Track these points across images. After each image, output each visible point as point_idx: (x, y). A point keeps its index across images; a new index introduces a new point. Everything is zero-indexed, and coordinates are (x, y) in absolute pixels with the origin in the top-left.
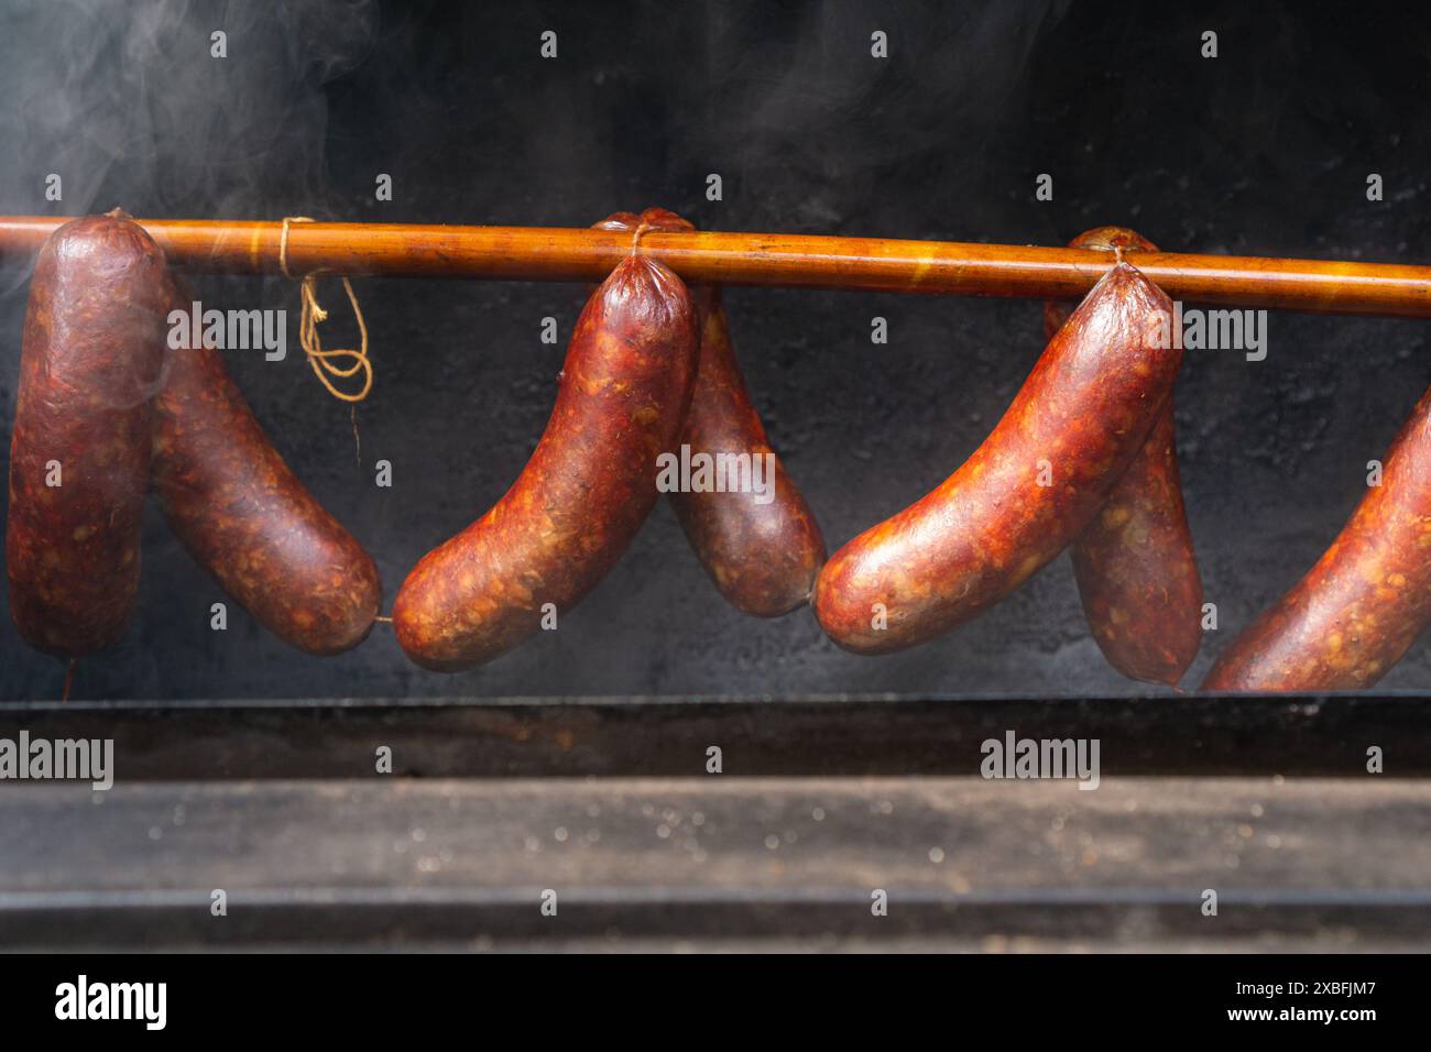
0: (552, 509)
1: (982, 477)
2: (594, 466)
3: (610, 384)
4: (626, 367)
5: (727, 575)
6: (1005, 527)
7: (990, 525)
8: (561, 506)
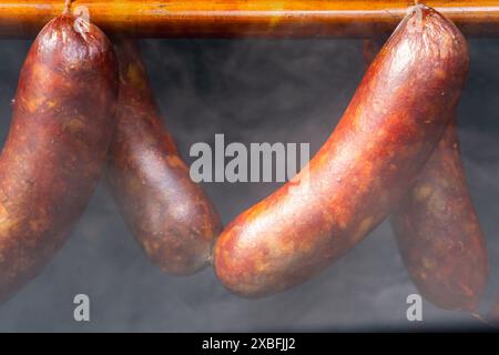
0: (6, 201)
1: (326, 162)
2: (36, 166)
3: (44, 103)
4: (57, 90)
5: (152, 248)
6: (346, 198)
7: (334, 197)
8: (13, 197)
